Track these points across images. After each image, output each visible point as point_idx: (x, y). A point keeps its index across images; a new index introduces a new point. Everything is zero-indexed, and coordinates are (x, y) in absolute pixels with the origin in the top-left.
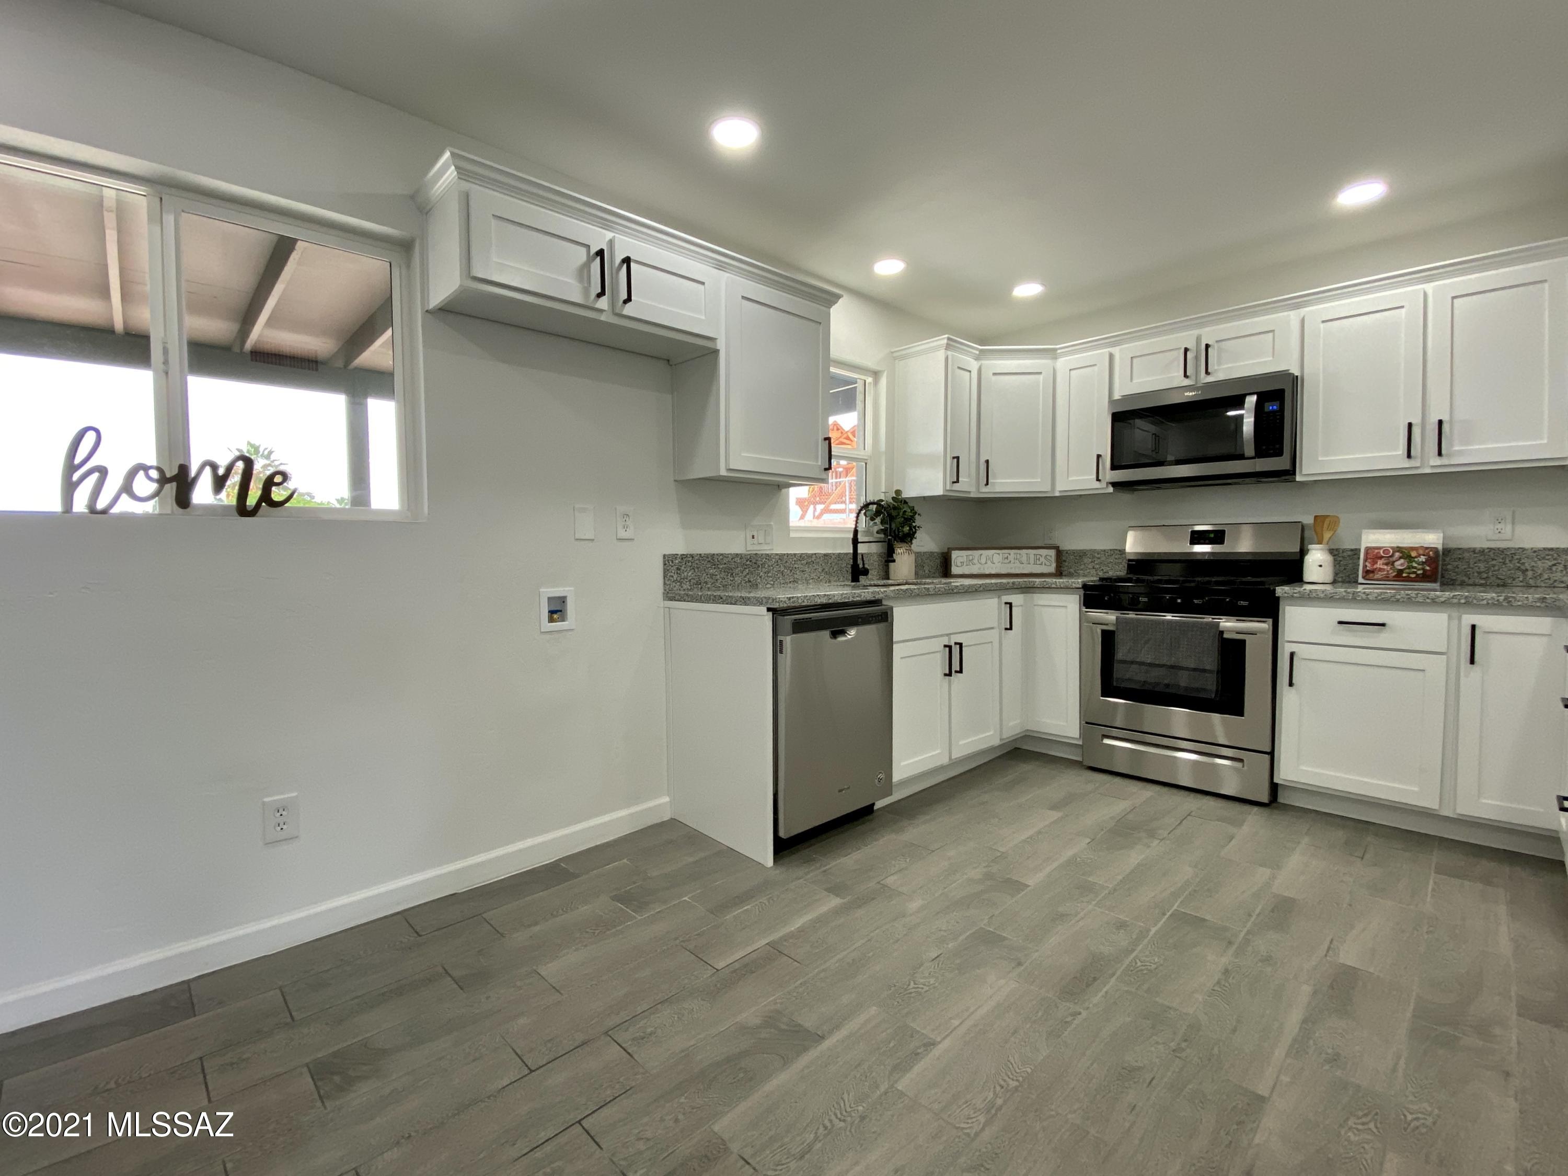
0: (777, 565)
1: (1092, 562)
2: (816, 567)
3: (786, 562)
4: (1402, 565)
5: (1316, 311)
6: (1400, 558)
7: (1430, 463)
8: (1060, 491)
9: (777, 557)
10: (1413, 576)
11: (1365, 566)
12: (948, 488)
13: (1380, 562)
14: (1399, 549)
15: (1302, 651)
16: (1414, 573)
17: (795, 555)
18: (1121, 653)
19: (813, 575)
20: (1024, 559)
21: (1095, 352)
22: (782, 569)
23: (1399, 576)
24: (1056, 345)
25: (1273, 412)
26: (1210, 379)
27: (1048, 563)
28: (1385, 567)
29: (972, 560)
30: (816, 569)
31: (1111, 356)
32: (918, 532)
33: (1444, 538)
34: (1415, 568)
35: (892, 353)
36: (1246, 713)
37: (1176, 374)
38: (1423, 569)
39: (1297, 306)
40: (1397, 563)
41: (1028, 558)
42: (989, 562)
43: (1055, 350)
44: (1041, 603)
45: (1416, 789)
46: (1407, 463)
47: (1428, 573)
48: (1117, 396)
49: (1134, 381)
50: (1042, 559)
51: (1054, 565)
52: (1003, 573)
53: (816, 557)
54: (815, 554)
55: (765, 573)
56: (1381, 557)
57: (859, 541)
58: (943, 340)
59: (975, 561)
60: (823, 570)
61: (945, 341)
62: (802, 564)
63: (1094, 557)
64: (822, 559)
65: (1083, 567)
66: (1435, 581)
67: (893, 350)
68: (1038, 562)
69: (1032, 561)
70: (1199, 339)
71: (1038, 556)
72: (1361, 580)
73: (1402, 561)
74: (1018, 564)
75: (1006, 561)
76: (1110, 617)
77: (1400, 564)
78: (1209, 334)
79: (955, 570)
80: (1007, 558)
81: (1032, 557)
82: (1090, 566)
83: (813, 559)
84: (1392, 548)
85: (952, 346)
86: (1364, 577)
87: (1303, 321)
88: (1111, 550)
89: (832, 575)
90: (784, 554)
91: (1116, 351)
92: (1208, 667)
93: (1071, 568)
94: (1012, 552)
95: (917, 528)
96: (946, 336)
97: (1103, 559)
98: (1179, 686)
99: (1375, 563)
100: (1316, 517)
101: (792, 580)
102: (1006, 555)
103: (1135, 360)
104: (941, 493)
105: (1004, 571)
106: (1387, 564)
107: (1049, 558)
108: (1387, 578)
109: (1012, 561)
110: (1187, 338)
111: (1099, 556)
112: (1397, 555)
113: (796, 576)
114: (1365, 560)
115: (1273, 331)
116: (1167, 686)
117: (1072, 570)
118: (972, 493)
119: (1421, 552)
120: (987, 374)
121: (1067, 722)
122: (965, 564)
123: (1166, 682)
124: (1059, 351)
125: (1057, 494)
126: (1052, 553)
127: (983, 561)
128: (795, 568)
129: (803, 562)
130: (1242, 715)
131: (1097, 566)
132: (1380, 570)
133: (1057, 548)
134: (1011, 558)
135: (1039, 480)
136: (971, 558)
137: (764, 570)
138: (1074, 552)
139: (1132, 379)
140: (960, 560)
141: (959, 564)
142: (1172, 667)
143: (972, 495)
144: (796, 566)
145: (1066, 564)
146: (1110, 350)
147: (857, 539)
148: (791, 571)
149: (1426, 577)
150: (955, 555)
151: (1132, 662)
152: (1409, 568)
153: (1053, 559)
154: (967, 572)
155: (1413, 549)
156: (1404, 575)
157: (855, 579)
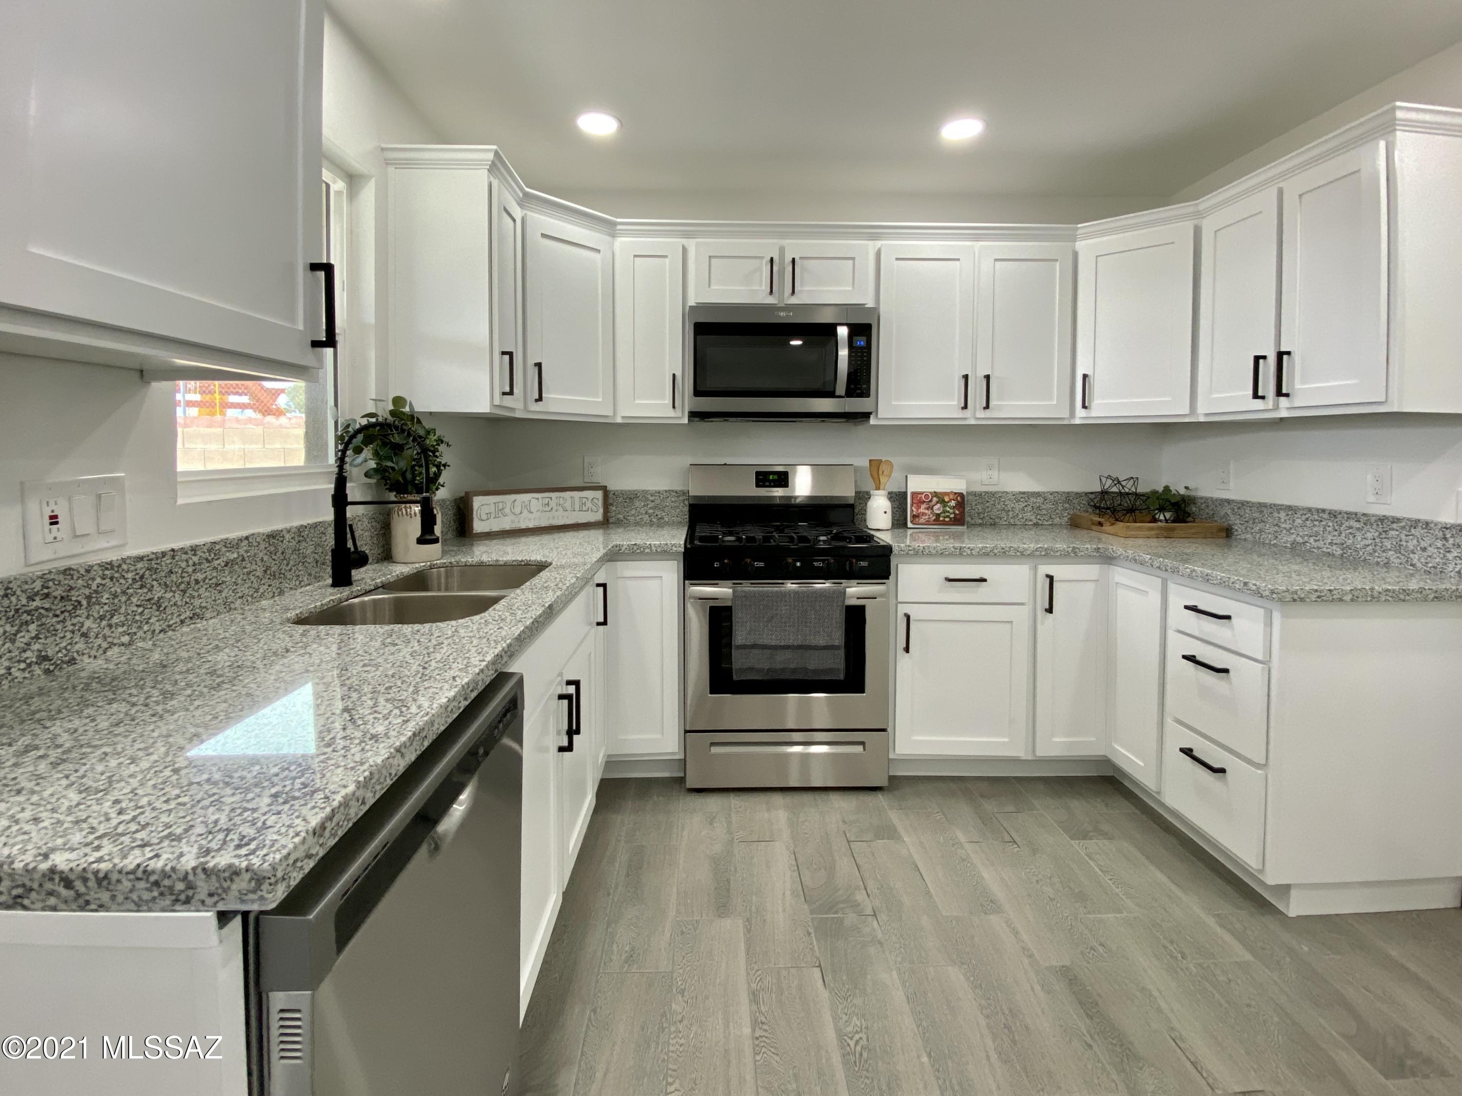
0: (142, 587)
1: (644, 506)
2: (250, 567)
3: (171, 572)
4: (939, 509)
5: (891, 246)
6: (937, 503)
7: (975, 415)
8: (623, 417)
9: (140, 565)
10: (947, 519)
11: (912, 511)
12: (497, 402)
13: (923, 506)
14: (936, 494)
15: (915, 612)
16: (948, 516)
17: (194, 549)
18: (740, 637)
19: (244, 589)
20: (568, 505)
21: (661, 240)
22: (158, 592)
23: (937, 520)
24: (617, 218)
25: (861, 348)
26: (794, 300)
27: (594, 509)
28: (926, 511)
29: (503, 509)
30: (248, 573)
31: (685, 250)
32: (443, 472)
33: (967, 483)
34: (948, 512)
35: (383, 149)
36: (867, 689)
37: (757, 288)
38: (954, 513)
39: (874, 237)
40: (936, 507)
41: (573, 504)
42: (525, 512)
43: (615, 224)
44: (628, 573)
45: (1006, 740)
46: (961, 414)
47: (958, 517)
48: (692, 302)
49: (713, 287)
50: (589, 504)
51: (601, 510)
52: (543, 525)
53: (250, 545)
54: (247, 538)
55: (102, 618)
56: (924, 502)
57: (349, 500)
58: (485, 152)
59: (507, 510)
60: (265, 571)
61: (491, 156)
62: (215, 568)
63: (647, 500)
64: (262, 546)
65: (633, 512)
66: (963, 524)
67: (384, 146)
68: (584, 508)
69: (577, 507)
70: (782, 251)
71: (584, 500)
72: (910, 525)
73: (939, 505)
74: (561, 512)
75: (548, 509)
76: (721, 591)
77: (938, 508)
78: (794, 247)
79: (478, 526)
80: (548, 504)
81: (577, 501)
82: (643, 511)
83: (242, 551)
84: (931, 493)
85: (498, 169)
86: (911, 522)
87: (878, 254)
88: (666, 491)
89: (285, 578)
90: (164, 554)
91: (691, 244)
92: (836, 643)
93: (619, 513)
94: (554, 495)
95: (442, 468)
96: (494, 147)
97: (658, 502)
98: (806, 669)
99: (919, 507)
100: (870, 461)
101: (188, 614)
102: (547, 500)
103: (713, 260)
104: (487, 410)
105: (544, 523)
106: (927, 509)
107: (595, 501)
108: (928, 523)
109: (555, 508)
110: (769, 247)
111: (653, 498)
112: (935, 499)
113: (197, 602)
114: (912, 505)
115: (853, 259)
116: (794, 671)
117: (621, 516)
118: (517, 411)
119: (951, 497)
120: (533, 236)
121: (662, 733)
122: (493, 516)
123: (792, 666)
124: (619, 227)
125: (619, 420)
126: (599, 494)
127: (517, 510)
128: (197, 582)
129: (216, 562)
130: (863, 692)
131: (651, 511)
132: (924, 514)
133: (604, 489)
134: (553, 504)
135: (600, 400)
136: (501, 506)
137: (96, 611)
138: (622, 493)
139: (709, 286)
140: (485, 510)
141: (484, 517)
142: (800, 647)
143: (518, 415)
144: (200, 576)
145: (614, 508)
146: (684, 241)
147: (345, 496)
148: (184, 591)
149: (959, 520)
150: (478, 502)
151: (754, 646)
152: (944, 511)
153: (600, 503)
154: (496, 528)
155: (947, 494)
156: (941, 519)
157: (341, 579)
